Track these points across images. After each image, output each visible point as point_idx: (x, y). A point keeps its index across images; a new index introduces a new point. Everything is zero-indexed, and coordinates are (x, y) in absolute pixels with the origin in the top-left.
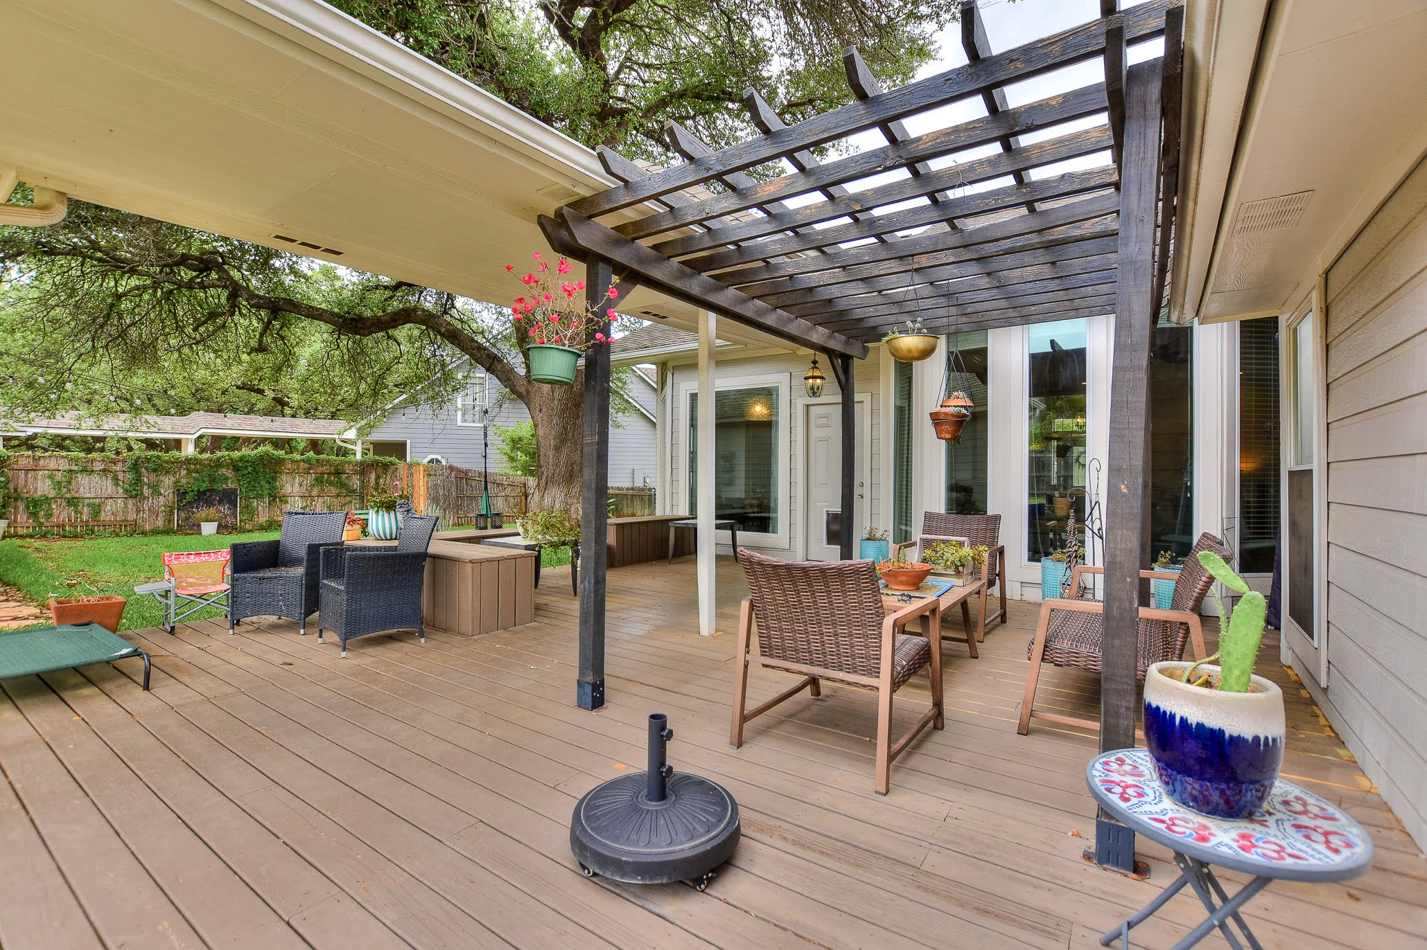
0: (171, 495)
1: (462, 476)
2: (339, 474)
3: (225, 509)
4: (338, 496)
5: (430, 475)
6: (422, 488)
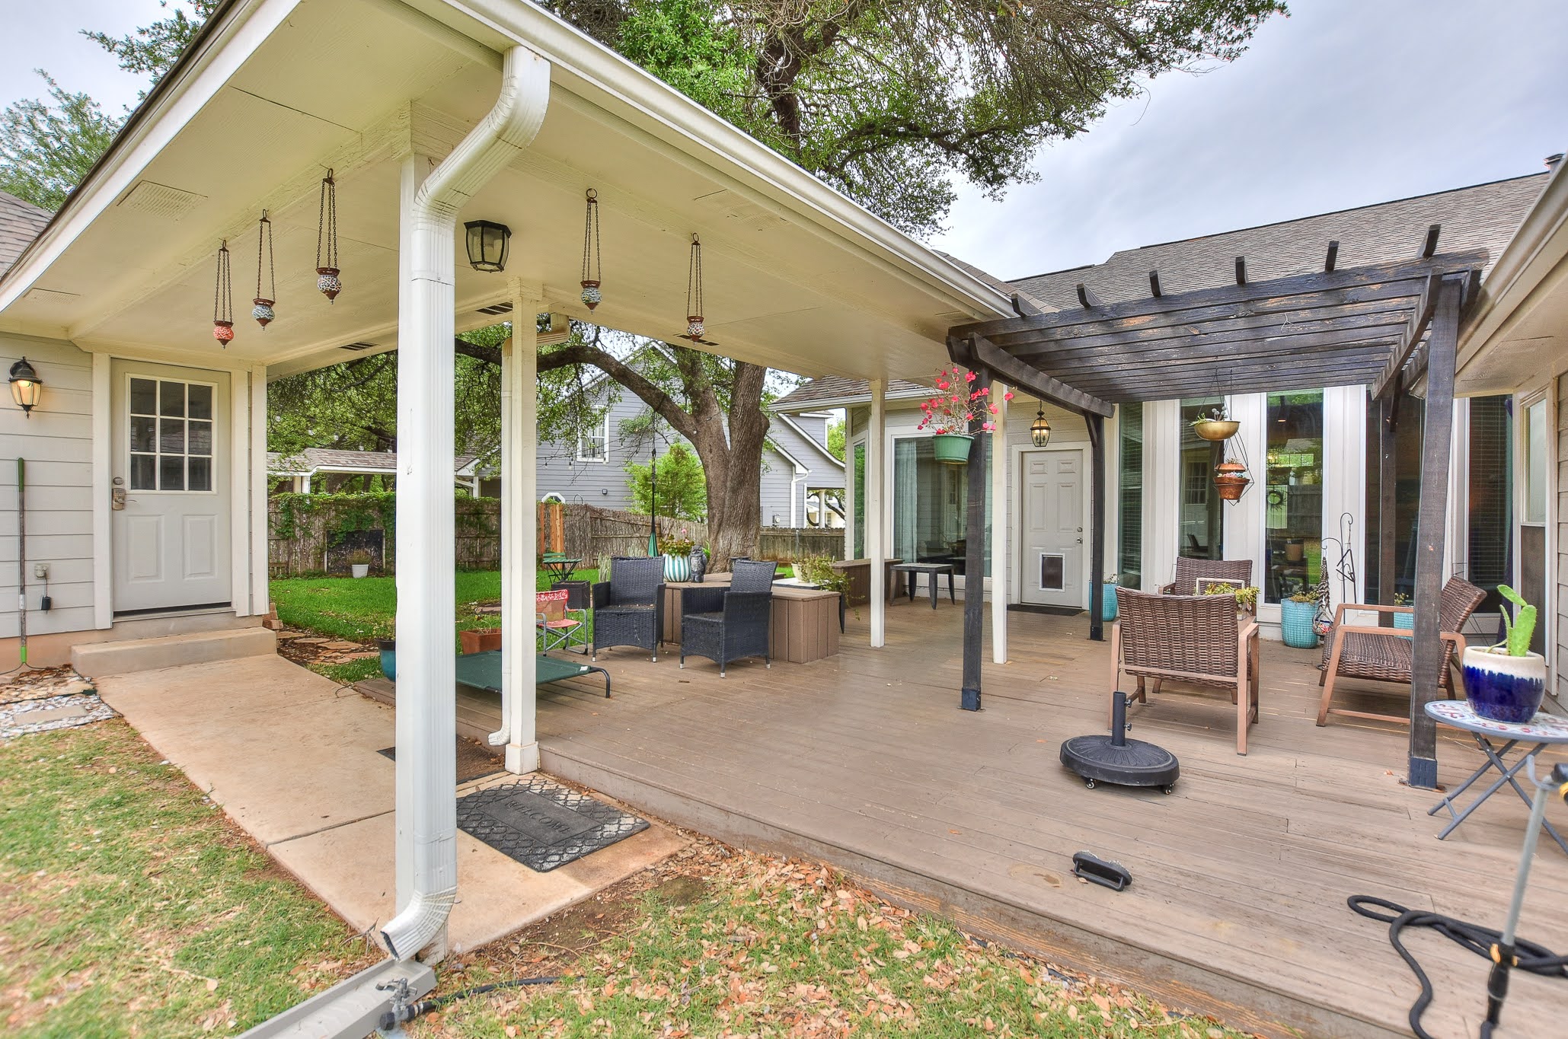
0: (321, 537)
1: (597, 516)
2: (479, 514)
3: (371, 551)
4: (477, 537)
5: (566, 515)
6: (558, 528)
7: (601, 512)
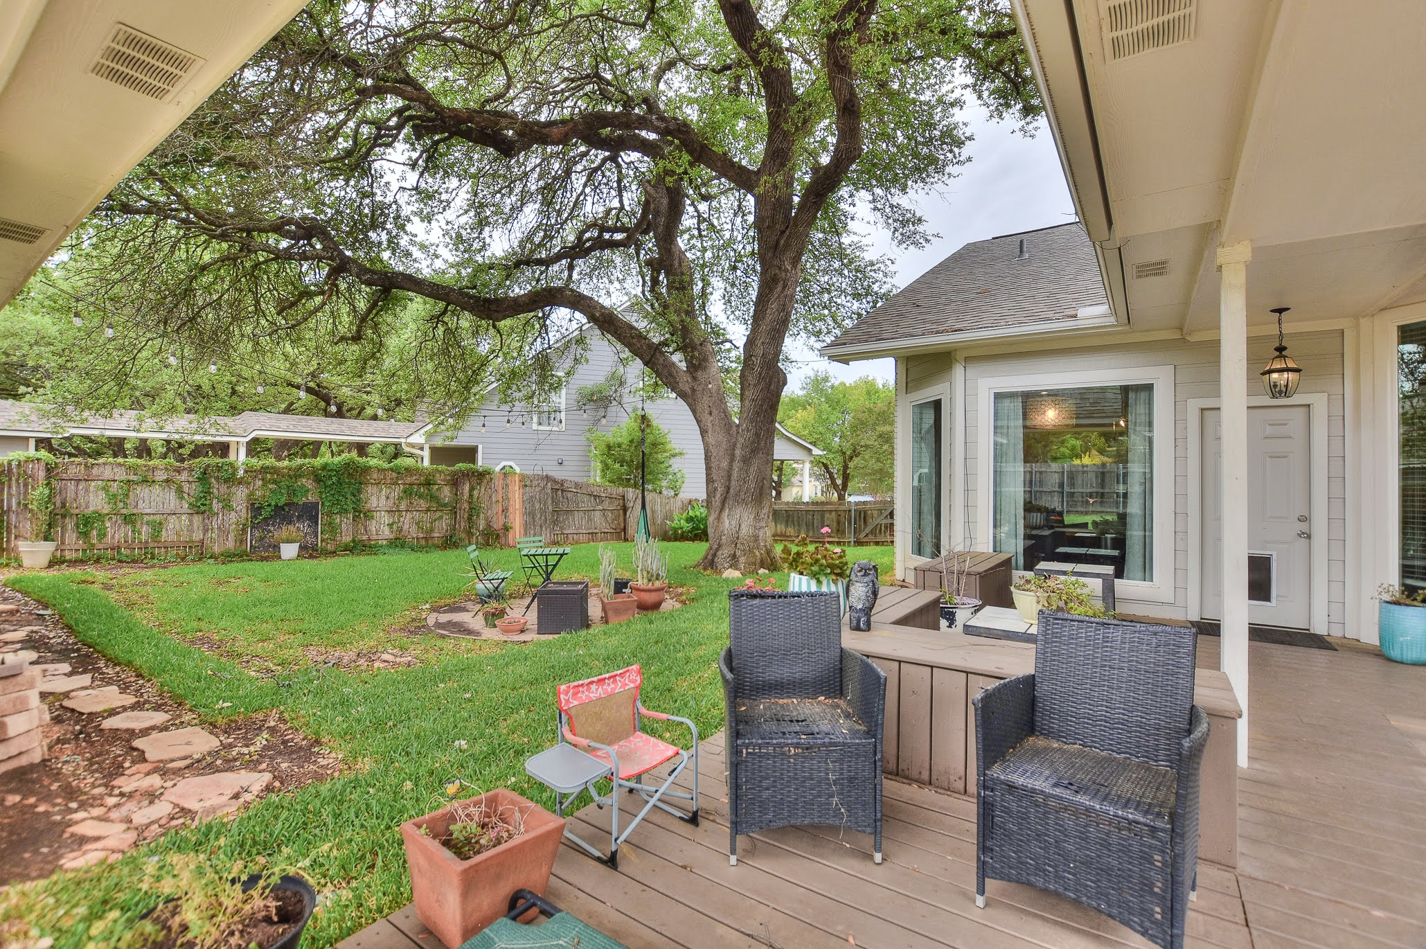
0: (244, 511)
1: (559, 488)
2: (430, 484)
3: (304, 526)
4: (428, 510)
5: (526, 486)
6: (517, 500)
7: (562, 483)
